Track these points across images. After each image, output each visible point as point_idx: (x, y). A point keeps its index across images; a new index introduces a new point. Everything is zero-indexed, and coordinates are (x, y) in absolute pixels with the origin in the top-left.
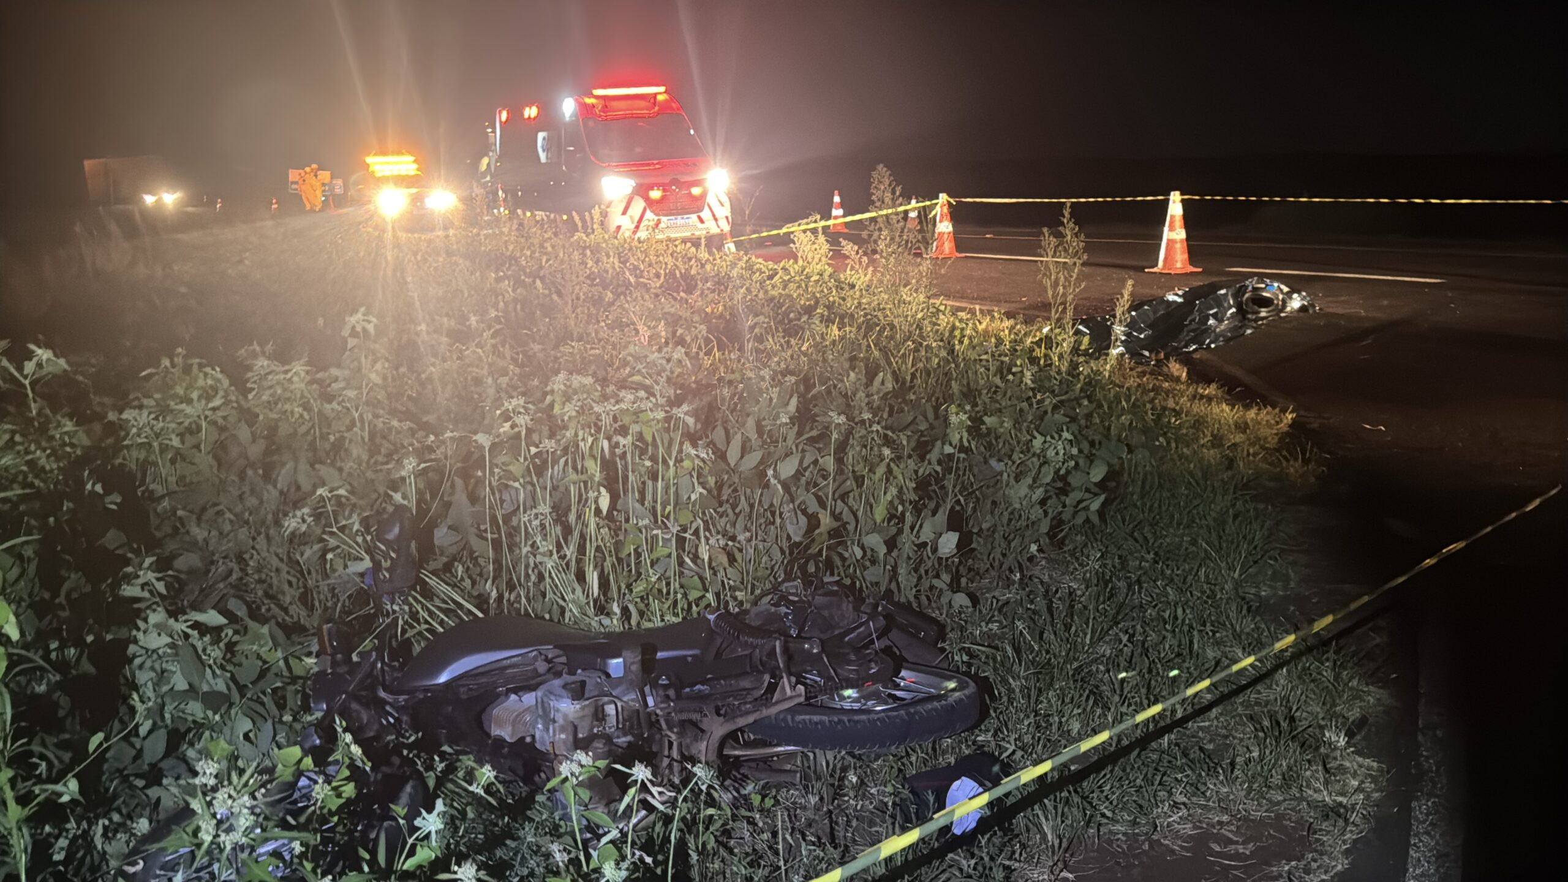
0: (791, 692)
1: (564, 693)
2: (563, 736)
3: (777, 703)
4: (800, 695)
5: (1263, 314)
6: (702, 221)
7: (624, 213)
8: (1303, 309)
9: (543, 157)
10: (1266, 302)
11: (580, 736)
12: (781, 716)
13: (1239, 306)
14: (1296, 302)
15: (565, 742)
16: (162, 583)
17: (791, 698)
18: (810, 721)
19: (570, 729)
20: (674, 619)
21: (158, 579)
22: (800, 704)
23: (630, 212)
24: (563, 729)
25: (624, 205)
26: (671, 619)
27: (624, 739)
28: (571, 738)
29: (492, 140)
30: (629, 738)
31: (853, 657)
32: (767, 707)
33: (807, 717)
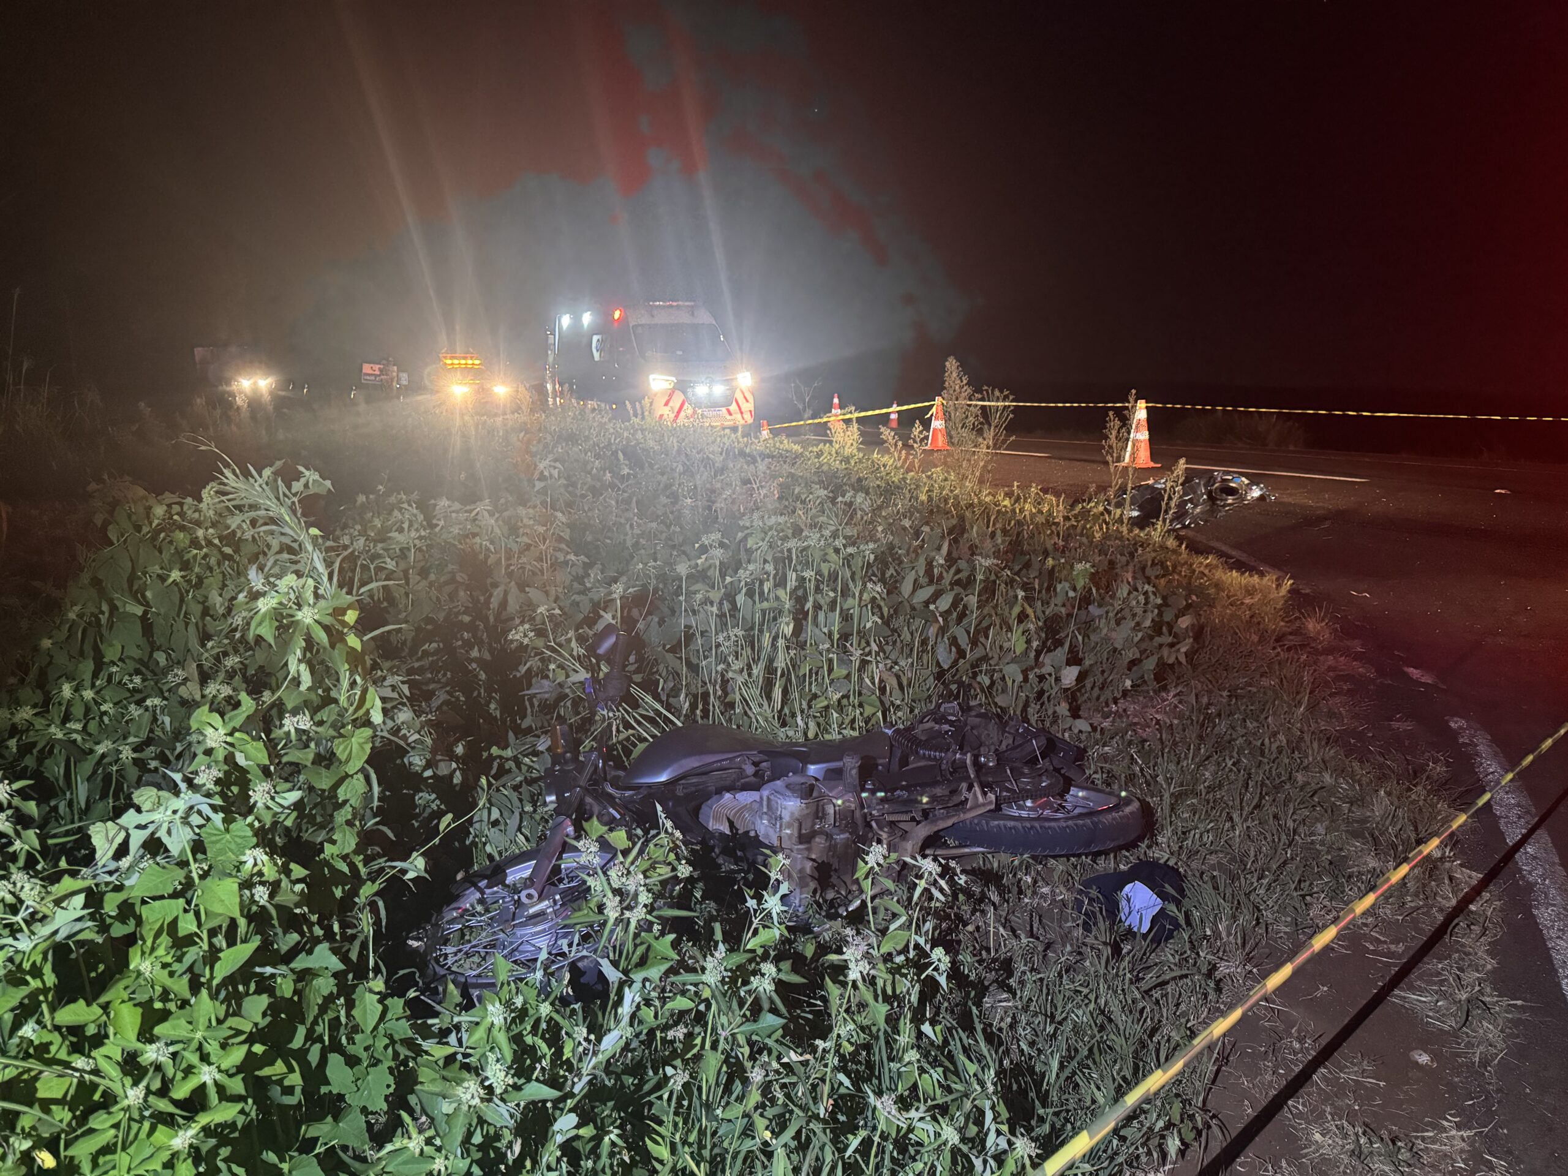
0: (980, 800)
1: (788, 793)
2: (788, 831)
3: (971, 809)
4: (991, 803)
5: (1230, 501)
6: (730, 414)
7: (666, 404)
8: (1262, 498)
9: (596, 356)
10: (1232, 492)
11: (804, 831)
12: (976, 821)
13: (1209, 494)
14: (1256, 493)
15: (790, 836)
16: (406, 686)
17: (984, 805)
18: (1005, 826)
19: (796, 825)
20: (852, 732)
21: (403, 682)
22: (990, 811)
23: (671, 404)
24: (789, 826)
25: (667, 398)
26: (848, 732)
27: (842, 836)
28: (796, 834)
29: (551, 341)
30: (847, 835)
31: (1026, 771)
32: (964, 813)
33: (1002, 822)
